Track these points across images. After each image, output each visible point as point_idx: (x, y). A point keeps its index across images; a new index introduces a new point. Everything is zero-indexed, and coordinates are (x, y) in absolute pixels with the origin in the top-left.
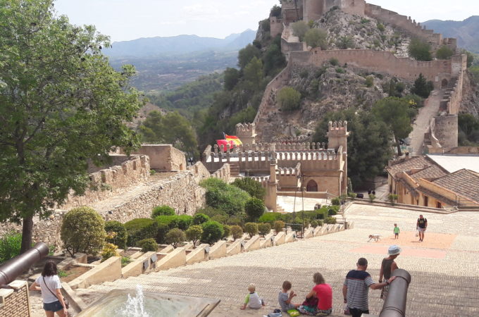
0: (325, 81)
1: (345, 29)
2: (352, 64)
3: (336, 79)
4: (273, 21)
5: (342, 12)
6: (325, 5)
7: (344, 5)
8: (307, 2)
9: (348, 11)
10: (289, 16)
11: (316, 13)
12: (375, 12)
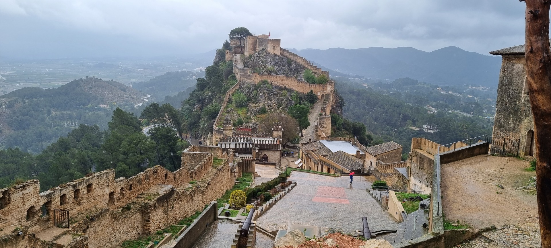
0: (261, 92)
1: (270, 62)
2: (275, 83)
3: (267, 92)
4: (227, 53)
5: (268, 52)
6: (257, 46)
7: (269, 48)
8: (247, 43)
9: (271, 52)
10: (236, 50)
11: (252, 50)
12: (285, 54)
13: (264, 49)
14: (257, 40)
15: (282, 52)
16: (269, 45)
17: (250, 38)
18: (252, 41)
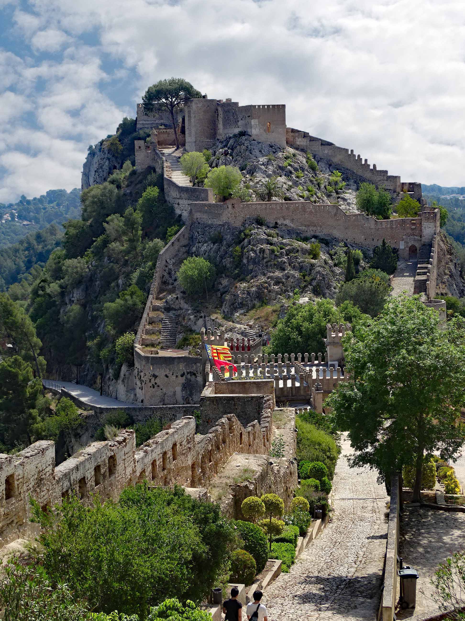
0: (252, 249)
3: (268, 247)
4: (140, 147)
5: (254, 140)
6: (220, 126)
7: (257, 130)
8: (193, 120)
9: (262, 139)
10: (161, 139)
11: (207, 138)
12: (300, 141)
13: (242, 134)
14: (220, 109)
15: (291, 139)
16: (256, 120)
17: (200, 105)
18: (204, 112)
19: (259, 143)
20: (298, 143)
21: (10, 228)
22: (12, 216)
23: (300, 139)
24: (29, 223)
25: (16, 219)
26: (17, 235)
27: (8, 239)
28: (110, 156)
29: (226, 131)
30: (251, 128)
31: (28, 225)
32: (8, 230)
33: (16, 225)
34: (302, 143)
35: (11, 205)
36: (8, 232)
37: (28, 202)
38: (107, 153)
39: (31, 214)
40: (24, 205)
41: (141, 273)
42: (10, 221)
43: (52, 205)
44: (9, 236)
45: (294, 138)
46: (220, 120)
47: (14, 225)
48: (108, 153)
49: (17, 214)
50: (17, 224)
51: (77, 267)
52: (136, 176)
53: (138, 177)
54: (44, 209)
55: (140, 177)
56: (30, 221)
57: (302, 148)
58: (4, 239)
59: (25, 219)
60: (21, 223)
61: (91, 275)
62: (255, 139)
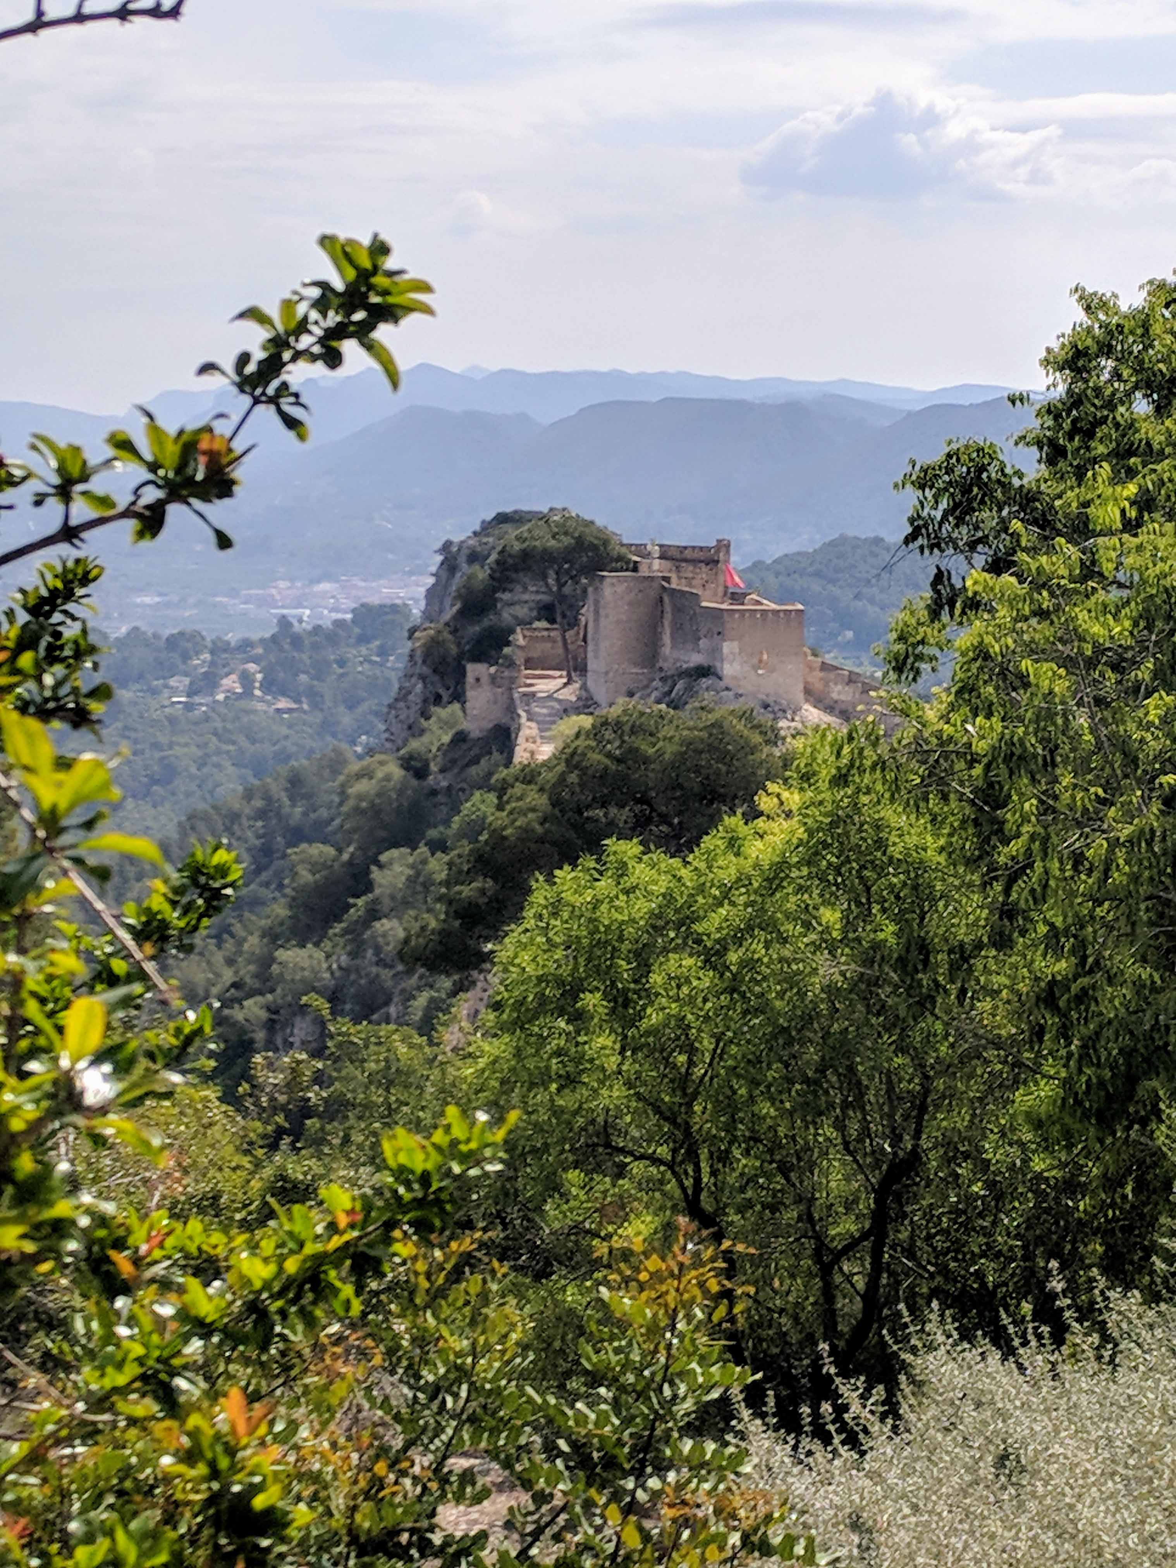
4: (478, 680)
5: (727, 689)
6: (667, 639)
7: (736, 666)
8: (603, 622)
9: (746, 687)
10: (535, 655)
11: (636, 664)
12: (839, 693)
13: (704, 671)
14: (666, 599)
15: (818, 686)
16: (735, 644)
17: (621, 588)
18: (630, 604)
19: (738, 696)
20: (835, 696)
21: (237, 718)
22: (246, 679)
23: (839, 687)
24: (294, 706)
25: (257, 692)
26: (254, 742)
27: (228, 752)
28: (426, 670)
29: (676, 654)
30: (722, 661)
31: (290, 711)
32: (229, 726)
33: (255, 712)
34: (843, 697)
35: (246, 645)
36: (229, 731)
37: (297, 641)
38: (420, 661)
39: (303, 678)
40: (282, 650)
41: (432, 1000)
42: (240, 697)
43: (364, 651)
44: (234, 743)
45: (827, 684)
46: (667, 623)
47: (247, 712)
48: (424, 662)
49: (259, 676)
50: (260, 706)
51: (303, 969)
52: (465, 746)
53: (470, 749)
54: (342, 663)
55: (475, 751)
56: (297, 701)
57: (843, 707)
58: (218, 752)
59: (283, 693)
60: (269, 704)
61: (336, 986)
62: (731, 686)
